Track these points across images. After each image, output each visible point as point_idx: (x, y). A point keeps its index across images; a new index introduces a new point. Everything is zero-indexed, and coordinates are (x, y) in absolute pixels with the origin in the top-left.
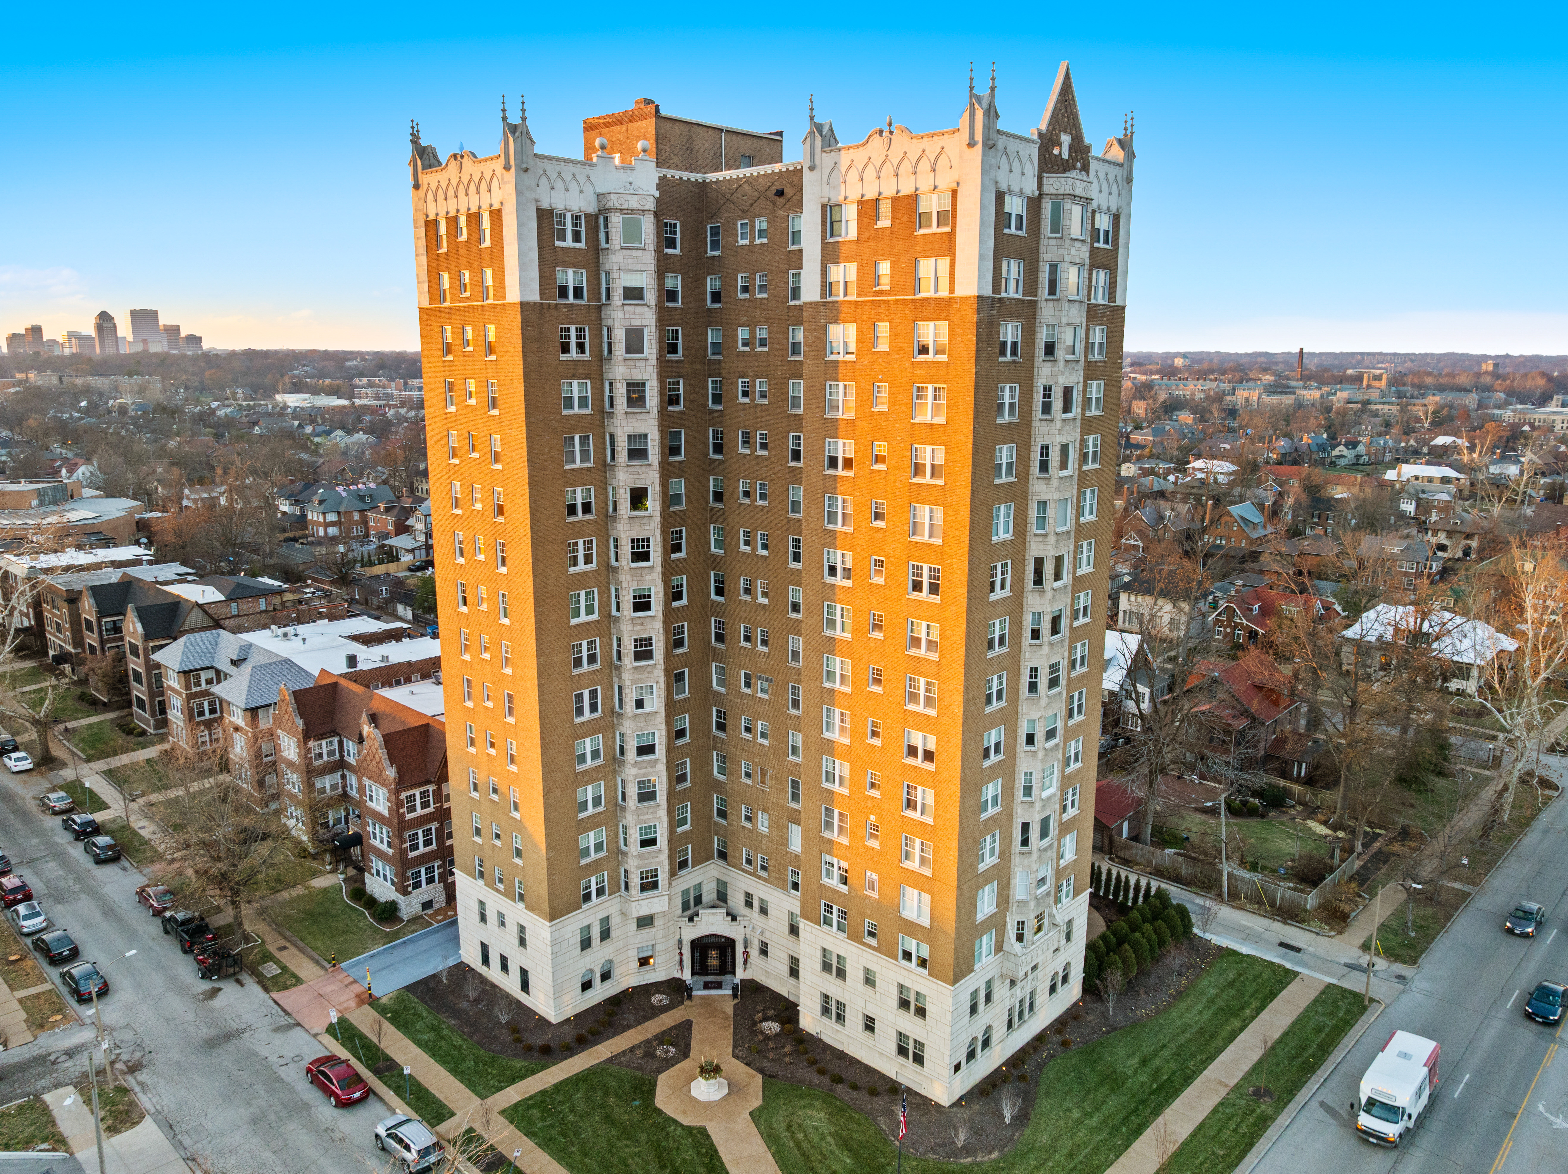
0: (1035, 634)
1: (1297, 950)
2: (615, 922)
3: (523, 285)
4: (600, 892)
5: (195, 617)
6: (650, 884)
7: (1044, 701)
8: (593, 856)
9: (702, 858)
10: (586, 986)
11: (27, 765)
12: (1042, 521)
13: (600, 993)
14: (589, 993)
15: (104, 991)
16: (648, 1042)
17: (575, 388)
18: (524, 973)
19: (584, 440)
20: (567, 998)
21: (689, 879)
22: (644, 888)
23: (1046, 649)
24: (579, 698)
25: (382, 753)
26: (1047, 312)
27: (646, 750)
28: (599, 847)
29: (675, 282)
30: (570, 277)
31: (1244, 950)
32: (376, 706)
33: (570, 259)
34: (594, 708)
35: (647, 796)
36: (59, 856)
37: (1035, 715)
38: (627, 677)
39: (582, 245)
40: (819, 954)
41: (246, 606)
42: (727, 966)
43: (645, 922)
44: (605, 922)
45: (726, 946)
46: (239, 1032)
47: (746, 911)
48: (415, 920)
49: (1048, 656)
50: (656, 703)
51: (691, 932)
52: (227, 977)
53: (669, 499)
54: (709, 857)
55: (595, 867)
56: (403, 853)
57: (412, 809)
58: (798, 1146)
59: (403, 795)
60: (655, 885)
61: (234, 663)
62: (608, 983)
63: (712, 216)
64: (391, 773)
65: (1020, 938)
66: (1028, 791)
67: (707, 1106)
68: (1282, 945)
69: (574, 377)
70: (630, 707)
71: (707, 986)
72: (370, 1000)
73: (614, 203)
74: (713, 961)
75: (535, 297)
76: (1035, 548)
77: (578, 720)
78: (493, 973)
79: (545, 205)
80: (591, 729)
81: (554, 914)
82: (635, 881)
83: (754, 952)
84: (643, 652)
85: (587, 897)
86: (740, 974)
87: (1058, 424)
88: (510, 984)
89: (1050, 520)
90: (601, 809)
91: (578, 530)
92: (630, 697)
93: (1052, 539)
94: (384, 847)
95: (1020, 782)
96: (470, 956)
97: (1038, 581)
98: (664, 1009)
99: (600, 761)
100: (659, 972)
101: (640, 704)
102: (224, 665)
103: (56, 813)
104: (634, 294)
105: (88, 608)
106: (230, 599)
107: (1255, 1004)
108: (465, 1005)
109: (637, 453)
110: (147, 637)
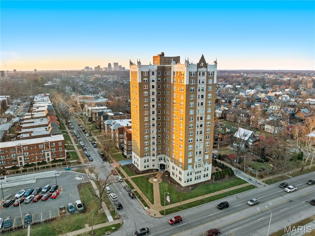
0: (198, 127)
1: (251, 180)
2: (149, 160)
3: (139, 81)
4: (147, 155)
5: (110, 117)
6: (154, 155)
7: (199, 136)
8: (146, 151)
9: (162, 153)
10: (145, 167)
11: (88, 135)
12: (198, 112)
13: (147, 169)
14: (145, 168)
15: (92, 161)
16: (151, 175)
17: (146, 92)
18: (138, 164)
19: (147, 99)
20: (142, 168)
21: (160, 156)
22: (153, 156)
23: (199, 129)
24: (145, 130)
25: (126, 136)
26: (199, 86)
27: (154, 138)
28: (147, 150)
29: (160, 79)
30: (145, 79)
31: (242, 178)
32: (127, 131)
33: (146, 77)
34: (147, 132)
35: (154, 144)
36: (90, 146)
37: (198, 137)
38: (151, 128)
39: (147, 75)
40: (172, 166)
41: (116, 116)
42: (164, 169)
43: (153, 160)
44: (148, 159)
45: (164, 166)
46: (105, 167)
47: (166, 161)
48: (129, 158)
49: (200, 130)
50: (155, 132)
51: (160, 163)
52: (105, 161)
53: (158, 106)
54: (163, 154)
55: (147, 152)
56: (128, 149)
57: (129, 144)
58: (163, 187)
59: (128, 142)
60: (154, 156)
61: (113, 124)
62: (148, 168)
63: (165, 71)
64: (127, 139)
65: (196, 167)
66: (197, 147)
67: (154, 182)
68: (250, 179)
69: (146, 91)
70: (152, 132)
71: (161, 170)
72: (121, 166)
73: (151, 70)
74: (163, 167)
75: (141, 82)
76: (197, 116)
77: (145, 133)
78: (135, 165)
79: (142, 71)
80: (146, 134)
81: (141, 157)
82: (152, 155)
83: (167, 167)
84: (153, 125)
85: (146, 156)
86: (166, 169)
87: (200, 100)
88: (136, 166)
89: (199, 112)
90: (148, 145)
91: (146, 110)
92: (152, 131)
93: (200, 114)
94: (126, 148)
95: (196, 146)
96: (133, 162)
97: (198, 120)
98: (154, 172)
99: (148, 139)
100: (155, 167)
101: (153, 132)
102: (112, 124)
103: (91, 141)
104: (153, 81)
105: (97, 114)
106: (114, 115)
107: (237, 185)
108: (131, 168)
109: (153, 100)
110: (104, 120)
